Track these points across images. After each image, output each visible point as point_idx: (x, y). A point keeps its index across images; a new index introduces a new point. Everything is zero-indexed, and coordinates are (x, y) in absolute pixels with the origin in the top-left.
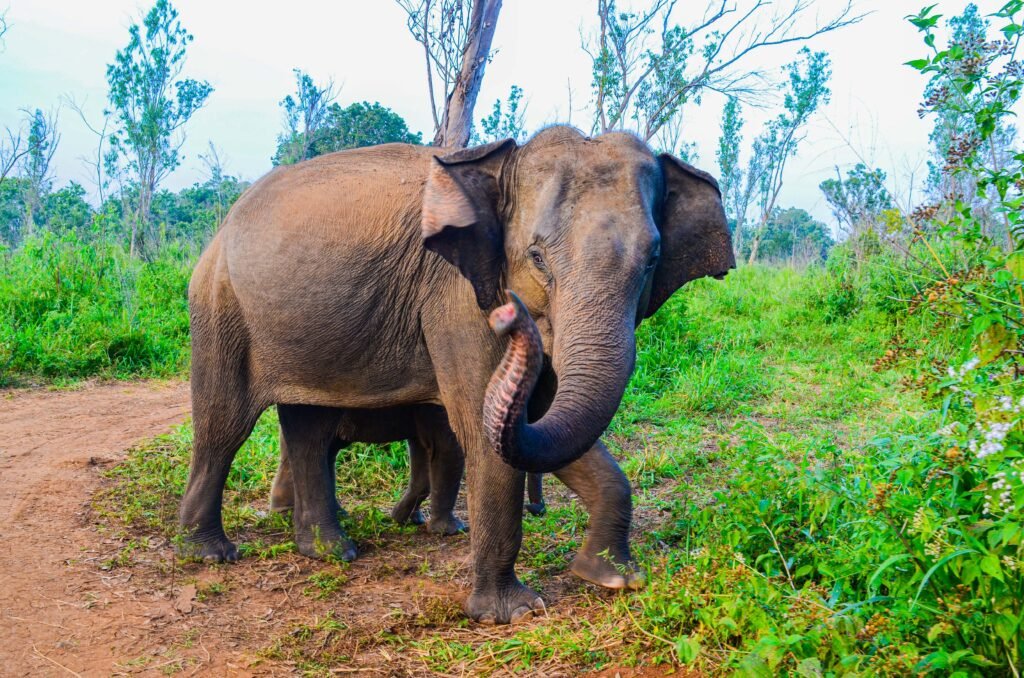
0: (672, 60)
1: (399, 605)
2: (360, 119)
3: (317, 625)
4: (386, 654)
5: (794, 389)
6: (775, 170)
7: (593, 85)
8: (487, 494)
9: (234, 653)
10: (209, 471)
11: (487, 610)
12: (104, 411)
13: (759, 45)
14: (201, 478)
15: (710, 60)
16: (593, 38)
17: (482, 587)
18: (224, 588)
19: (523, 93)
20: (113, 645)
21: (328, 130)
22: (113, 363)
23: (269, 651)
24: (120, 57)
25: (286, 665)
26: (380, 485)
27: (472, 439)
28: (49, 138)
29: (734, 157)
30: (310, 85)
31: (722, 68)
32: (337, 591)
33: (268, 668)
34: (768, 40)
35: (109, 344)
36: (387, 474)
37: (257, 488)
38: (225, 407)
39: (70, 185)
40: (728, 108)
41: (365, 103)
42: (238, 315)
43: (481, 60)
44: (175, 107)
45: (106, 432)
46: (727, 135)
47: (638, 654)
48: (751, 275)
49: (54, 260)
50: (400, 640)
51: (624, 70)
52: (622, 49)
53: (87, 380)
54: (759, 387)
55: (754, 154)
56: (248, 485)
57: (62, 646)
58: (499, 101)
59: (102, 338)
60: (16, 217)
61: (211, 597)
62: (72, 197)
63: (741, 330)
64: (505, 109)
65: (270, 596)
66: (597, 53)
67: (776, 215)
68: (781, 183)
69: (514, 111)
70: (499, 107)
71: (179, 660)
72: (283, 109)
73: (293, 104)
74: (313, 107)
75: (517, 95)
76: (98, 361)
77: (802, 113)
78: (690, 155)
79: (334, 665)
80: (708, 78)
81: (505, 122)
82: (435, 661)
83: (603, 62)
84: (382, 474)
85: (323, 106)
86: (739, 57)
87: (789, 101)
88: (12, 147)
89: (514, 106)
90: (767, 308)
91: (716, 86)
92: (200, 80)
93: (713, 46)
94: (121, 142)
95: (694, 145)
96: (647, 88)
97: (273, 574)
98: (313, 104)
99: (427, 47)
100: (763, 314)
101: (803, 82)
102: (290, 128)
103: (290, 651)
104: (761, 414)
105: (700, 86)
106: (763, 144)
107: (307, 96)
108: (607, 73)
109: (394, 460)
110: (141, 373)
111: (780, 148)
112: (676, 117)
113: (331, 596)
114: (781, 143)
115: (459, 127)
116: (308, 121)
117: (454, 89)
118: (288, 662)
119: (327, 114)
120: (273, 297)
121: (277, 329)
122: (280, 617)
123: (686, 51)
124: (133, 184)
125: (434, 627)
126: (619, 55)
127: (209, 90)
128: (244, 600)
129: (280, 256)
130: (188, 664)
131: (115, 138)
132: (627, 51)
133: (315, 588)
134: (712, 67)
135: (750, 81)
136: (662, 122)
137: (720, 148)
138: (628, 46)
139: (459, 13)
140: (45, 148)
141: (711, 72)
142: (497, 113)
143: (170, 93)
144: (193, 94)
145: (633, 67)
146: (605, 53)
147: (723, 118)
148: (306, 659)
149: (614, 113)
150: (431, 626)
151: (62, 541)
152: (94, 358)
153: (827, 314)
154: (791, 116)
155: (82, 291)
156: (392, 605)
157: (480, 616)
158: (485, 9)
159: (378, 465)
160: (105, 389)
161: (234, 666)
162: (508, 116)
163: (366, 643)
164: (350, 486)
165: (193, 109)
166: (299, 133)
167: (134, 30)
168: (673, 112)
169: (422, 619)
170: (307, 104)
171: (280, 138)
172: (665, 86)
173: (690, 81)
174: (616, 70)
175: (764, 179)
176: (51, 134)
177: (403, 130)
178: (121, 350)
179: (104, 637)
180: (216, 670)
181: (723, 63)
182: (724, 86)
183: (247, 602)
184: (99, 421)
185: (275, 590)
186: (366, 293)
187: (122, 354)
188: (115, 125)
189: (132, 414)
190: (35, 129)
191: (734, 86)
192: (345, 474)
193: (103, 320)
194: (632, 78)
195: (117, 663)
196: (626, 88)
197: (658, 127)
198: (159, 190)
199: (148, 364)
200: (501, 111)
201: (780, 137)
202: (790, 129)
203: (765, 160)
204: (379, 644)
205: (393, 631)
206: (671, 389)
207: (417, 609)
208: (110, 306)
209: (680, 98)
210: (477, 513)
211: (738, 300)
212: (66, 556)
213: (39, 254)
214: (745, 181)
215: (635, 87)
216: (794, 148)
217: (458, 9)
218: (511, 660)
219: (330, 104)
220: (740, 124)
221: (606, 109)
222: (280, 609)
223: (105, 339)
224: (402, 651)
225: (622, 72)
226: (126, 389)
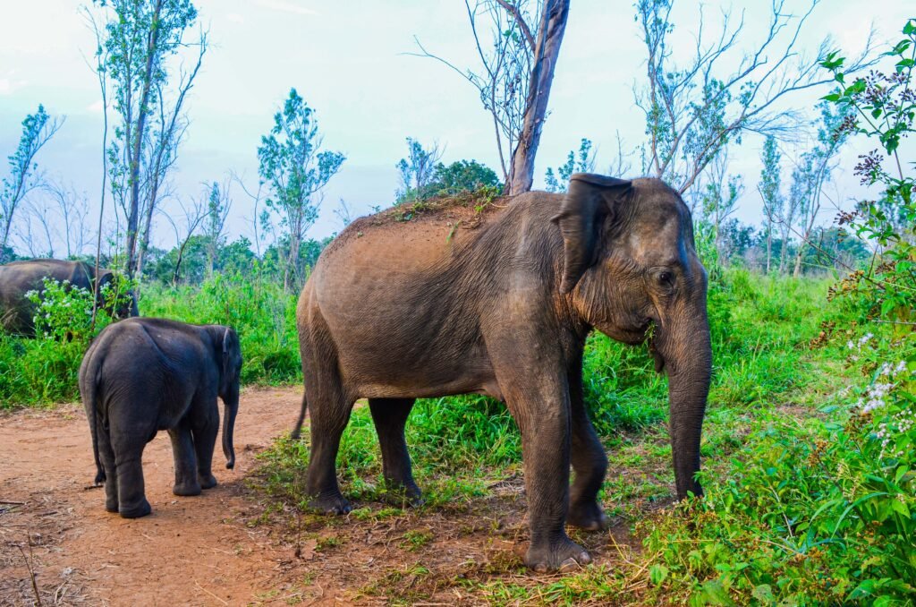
0: (712, 108)
1: (472, 557)
2: (460, 174)
3: (406, 571)
4: (457, 593)
5: (827, 382)
6: (813, 195)
7: (647, 133)
8: (539, 464)
9: (342, 590)
10: (323, 447)
11: (541, 561)
12: (259, 410)
13: (788, 90)
14: (319, 452)
15: (747, 106)
16: (645, 95)
17: (537, 542)
18: (338, 542)
19: (592, 144)
20: (253, 581)
21: (435, 184)
22: (267, 373)
23: (367, 590)
24: (265, 140)
25: (379, 600)
26: (464, 464)
27: (526, 420)
28: (222, 204)
29: (775, 186)
30: (419, 150)
31: (757, 111)
32: (425, 545)
33: (365, 602)
34: (797, 85)
35: (264, 359)
36: (471, 455)
37: (370, 467)
38: (328, 400)
39: (240, 238)
40: (767, 145)
41: (464, 161)
42: (327, 332)
43: (538, 121)
44: (317, 175)
45: (259, 426)
46: (768, 169)
47: (659, 595)
48: (795, 286)
49: (224, 296)
50: (471, 583)
51: (673, 119)
52: (670, 102)
53: (247, 387)
54: (795, 380)
55: (793, 182)
56: (363, 465)
57: (216, 581)
58: (572, 152)
59: (259, 355)
60: (201, 265)
61: (327, 548)
62: (242, 247)
63: (783, 332)
64: (578, 158)
65: (373, 549)
66: (648, 106)
67: (819, 233)
68: (819, 206)
69: (584, 159)
70: (572, 157)
71: (299, 594)
72: (399, 170)
73: (407, 166)
74: (422, 167)
75: (586, 146)
76: (256, 372)
77: (833, 145)
78: (737, 186)
79: (417, 601)
80: (745, 121)
81: (578, 169)
82: (496, 599)
83: (655, 114)
84: (468, 456)
85: (430, 165)
86: (771, 101)
87: (822, 134)
88: (195, 211)
89: (585, 156)
90: (808, 313)
91: (753, 127)
92: (335, 151)
93: (748, 94)
94: (275, 203)
95: (739, 177)
96: (693, 135)
97: (376, 532)
98: (422, 165)
99: (494, 114)
100: (804, 319)
101: (834, 118)
102: (405, 185)
103: (384, 589)
104: (795, 404)
105: (739, 128)
106: (802, 174)
107: (418, 159)
108: (658, 123)
109: (477, 444)
110: (288, 381)
111: (816, 175)
112: (721, 154)
113: (420, 548)
114: (816, 172)
115: (522, 176)
116: (419, 179)
117: (519, 145)
118: (382, 598)
119: (434, 171)
120: (351, 316)
121: (356, 341)
122: (379, 564)
123: (725, 99)
124: (286, 236)
125: (499, 574)
126: (668, 108)
127: (342, 159)
128: (353, 551)
129: (356, 286)
130: (307, 597)
131: (269, 201)
132: (675, 103)
133: (408, 543)
134: (748, 111)
135: (783, 120)
136: (708, 160)
137: (762, 180)
138: (675, 100)
139: (519, 85)
140: (220, 211)
141: (748, 116)
142: (571, 162)
143: (312, 164)
144: (330, 163)
145: (680, 116)
146: (655, 106)
147: (764, 154)
148: (395, 595)
149: (666, 155)
150: (496, 573)
151: (221, 506)
152: (253, 370)
153: (860, 316)
154: (824, 148)
155: (245, 319)
156: (468, 556)
157: (535, 565)
158: (540, 81)
159: (464, 448)
160: (261, 393)
161: (341, 599)
162: (580, 164)
163: (443, 585)
164: (442, 465)
165: (330, 174)
166: (413, 188)
167: (278, 118)
168: (717, 151)
169: (490, 567)
170: (418, 165)
171: (397, 194)
172: (708, 130)
173: (729, 125)
174: (666, 120)
175: (803, 203)
176: (225, 200)
177: (495, 181)
178: (274, 363)
179: (247, 576)
180: (327, 602)
181: (759, 107)
182: (759, 127)
183: (355, 553)
184: (255, 418)
185: (377, 544)
186: (421, 309)
187: (274, 367)
188: (269, 191)
189: (281, 412)
190: (213, 197)
191: (769, 125)
192: (437, 456)
193: (259, 340)
194: (680, 125)
195: (256, 595)
196: (675, 134)
197: (704, 165)
198: (306, 239)
199: (294, 374)
200: (575, 160)
201: (815, 166)
202: (824, 159)
203: (804, 186)
204: (452, 586)
205: (466, 576)
206: (716, 384)
207: (486, 560)
208: (265, 329)
209: (722, 140)
210: (531, 481)
211: (780, 308)
212: (224, 517)
213: (213, 292)
214: (787, 206)
215: (683, 134)
216: (828, 176)
217: (517, 82)
218: (557, 600)
219: (437, 164)
220: (778, 157)
221: (659, 153)
222: (379, 558)
223: (261, 355)
224: (471, 592)
225: (671, 121)
226: (277, 393)
